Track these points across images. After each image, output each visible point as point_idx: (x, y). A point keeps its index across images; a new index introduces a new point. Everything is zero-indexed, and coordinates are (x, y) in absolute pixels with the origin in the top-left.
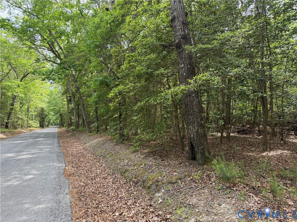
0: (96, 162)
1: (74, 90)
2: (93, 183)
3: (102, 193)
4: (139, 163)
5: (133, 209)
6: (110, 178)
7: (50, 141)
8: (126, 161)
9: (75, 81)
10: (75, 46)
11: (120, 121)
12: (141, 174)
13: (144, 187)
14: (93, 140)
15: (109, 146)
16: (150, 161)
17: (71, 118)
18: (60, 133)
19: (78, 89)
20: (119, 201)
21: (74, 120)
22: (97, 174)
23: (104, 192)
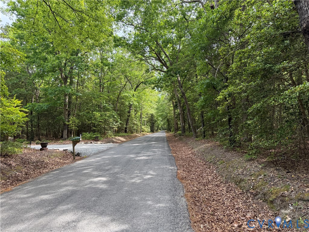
0: (207, 168)
1: (179, 95)
2: (206, 190)
3: (216, 201)
4: (257, 173)
5: (254, 223)
6: (223, 186)
7: (161, 144)
8: (241, 170)
9: (180, 87)
10: (180, 52)
11: (229, 125)
12: (260, 186)
13: (265, 201)
14: (200, 145)
15: (219, 152)
16: (271, 172)
17: (177, 123)
18: (168, 137)
19: (183, 94)
20: (235, 211)
21: (180, 124)
22: (209, 180)
23: (218, 200)
